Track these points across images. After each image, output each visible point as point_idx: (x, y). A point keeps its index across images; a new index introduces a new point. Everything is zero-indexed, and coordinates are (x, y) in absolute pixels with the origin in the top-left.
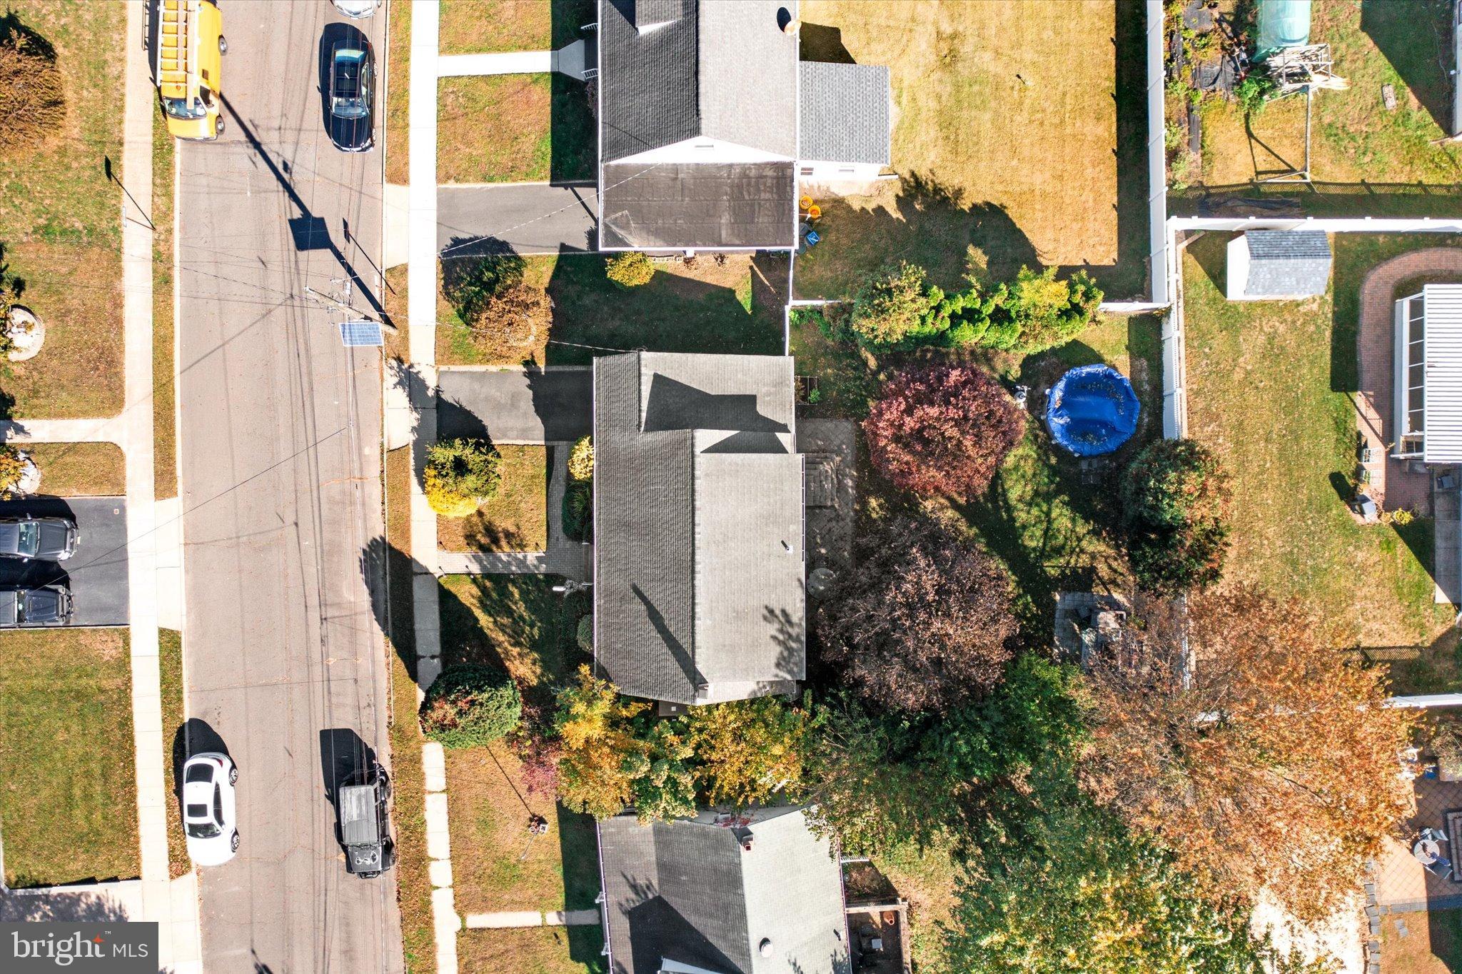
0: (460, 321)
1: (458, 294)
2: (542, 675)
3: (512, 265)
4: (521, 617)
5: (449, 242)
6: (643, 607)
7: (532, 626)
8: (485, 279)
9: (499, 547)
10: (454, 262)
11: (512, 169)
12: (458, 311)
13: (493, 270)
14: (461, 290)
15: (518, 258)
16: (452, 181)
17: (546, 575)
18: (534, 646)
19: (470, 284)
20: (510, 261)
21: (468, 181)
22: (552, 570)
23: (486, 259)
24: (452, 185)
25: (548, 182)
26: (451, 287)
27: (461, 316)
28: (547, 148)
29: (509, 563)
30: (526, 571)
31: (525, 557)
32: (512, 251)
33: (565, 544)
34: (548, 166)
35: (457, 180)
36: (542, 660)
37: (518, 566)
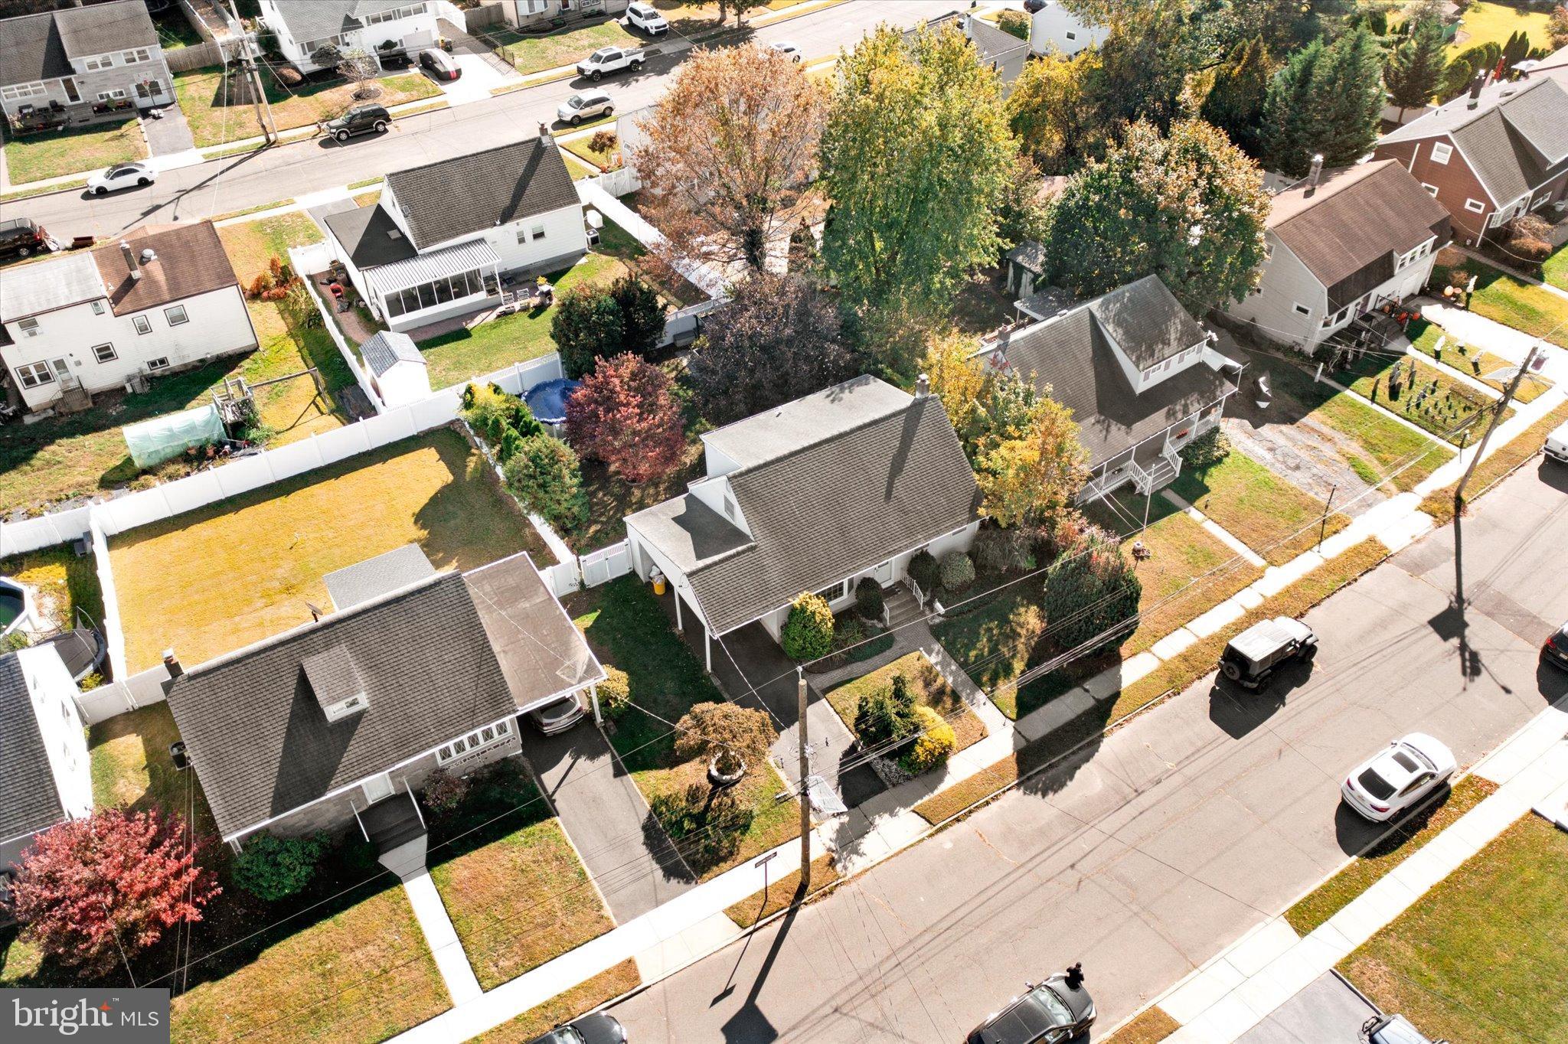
0: (753, 825)
1: (725, 843)
2: (1023, 605)
3: (664, 809)
4: (990, 640)
5: (673, 881)
6: (897, 483)
7: (990, 630)
8: (694, 826)
9: (944, 686)
10: (694, 864)
11: (559, 858)
12: (743, 834)
13: (680, 823)
14: (719, 842)
15: (654, 807)
16: (602, 912)
17: (938, 640)
18: (1004, 621)
19: (707, 837)
20: (661, 813)
21: (595, 894)
22: (931, 638)
23: (671, 836)
24: (608, 911)
25: (557, 819)
26: (722, 854)
27: (746, 828)
28: (519, 836)
29: (951, 673)
30: (948, 658)
31: (936, 664)
32: (650, 817)
33: (900, 643)
34: (539, 826)
35: (600, 907)
36: (1011, 610)
37: (949, 665)
